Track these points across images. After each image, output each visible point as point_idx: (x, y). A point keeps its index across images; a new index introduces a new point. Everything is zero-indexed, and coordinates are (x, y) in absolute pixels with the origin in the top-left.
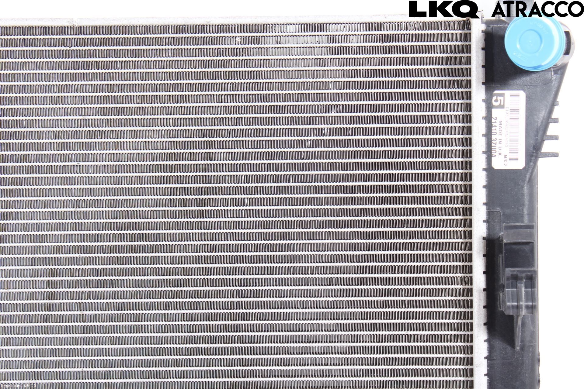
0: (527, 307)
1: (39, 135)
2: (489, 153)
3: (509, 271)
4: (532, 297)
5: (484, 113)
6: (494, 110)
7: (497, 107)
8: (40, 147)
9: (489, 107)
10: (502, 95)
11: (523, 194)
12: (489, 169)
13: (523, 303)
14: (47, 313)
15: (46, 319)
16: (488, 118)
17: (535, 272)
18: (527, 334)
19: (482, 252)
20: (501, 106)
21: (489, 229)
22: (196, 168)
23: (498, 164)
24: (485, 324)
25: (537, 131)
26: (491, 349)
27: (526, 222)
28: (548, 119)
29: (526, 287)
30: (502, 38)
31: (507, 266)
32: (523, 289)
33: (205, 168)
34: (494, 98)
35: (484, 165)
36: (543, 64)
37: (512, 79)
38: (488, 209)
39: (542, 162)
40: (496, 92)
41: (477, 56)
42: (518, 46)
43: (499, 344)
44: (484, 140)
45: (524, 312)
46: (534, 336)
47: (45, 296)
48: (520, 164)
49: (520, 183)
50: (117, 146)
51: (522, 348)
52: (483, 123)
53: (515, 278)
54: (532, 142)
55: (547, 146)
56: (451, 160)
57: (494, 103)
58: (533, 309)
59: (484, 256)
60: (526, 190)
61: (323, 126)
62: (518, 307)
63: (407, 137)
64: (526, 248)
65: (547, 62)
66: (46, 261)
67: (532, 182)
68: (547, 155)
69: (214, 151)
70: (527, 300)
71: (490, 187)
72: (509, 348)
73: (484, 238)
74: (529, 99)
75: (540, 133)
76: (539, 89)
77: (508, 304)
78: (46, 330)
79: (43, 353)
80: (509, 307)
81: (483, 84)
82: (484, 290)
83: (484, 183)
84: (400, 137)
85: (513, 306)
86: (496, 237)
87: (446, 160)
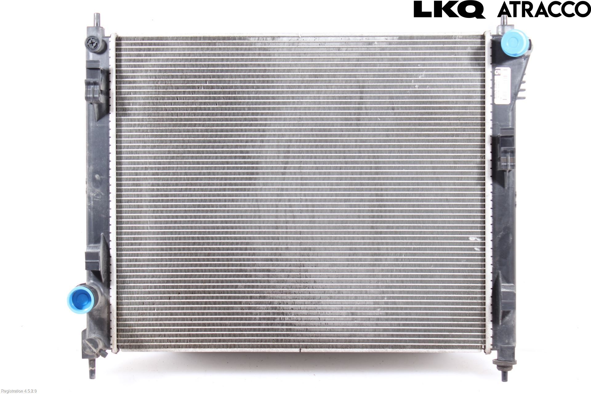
0: (511, 165)
1: (282, 87)
2: (493, 96)
3: (503, 149)
4: (513, 161)
5: (491, 78)
6: (495, 77)
7: (497, 75)
8: (282, 92)
9: (494, 75)
10: (499, 69)
11: (509, 116)
12: (493, 104)
13: (509, 164)
14: (284, 171)
15: (283, 174)
16: (493, 80)
17: (515, 149)
18: (511, 181)
19: (490, 143)
20: (499, 75)
21: (493, 132)
22: (355, 103)
23: (497, 102)
24: (491, 176)
25: (516, 87)
26: (494, 188)
27: (510, 127)
28: (521, 82)
29: (510, 156)
30: (500, 43)
31: (502, 146)
32: (509, 157)
33: (359, 103)
34: (496, 71)
35: (491, 102)
36: (518, 53)
37: (504, 62)
38: (493, 123)
39: (518, 102)
40: (497, 68)
41: (488, 51)
42: (507, 44)
43: (498, 186)
44: (491, 98)
45: (509, 168)
46: (514, 182)
47: (283, 163)
48: (508, 102)
49: (508, 110)
50: (318, 92)
51: (509, 188)
52: (491, 82)
53: (505, 152)
54: (514, 91)
55: (520, 94)
56: (476, 100)
57: (496, 73)
58: (513, 166)
59: (491, 144)
60: (510, 114)
61: (415, 84)
62: (507, 166)
63: (455, 89)
64: (511, 139)
65: (519, 53)
66: (284, 146)
67: (513, 110)
68: (520, 98)
69: (364, 95)
70: (511, 163)
71: (494, 112)
72: (502, 188)
73: (491, 136)
74: (512, 72)
75: (517, 88)
76: (516, 67)
77: (502, 164)
78: (284, 179)
79: (282, 190)
80: (502, 165)
81: (491, 64)
82: (491, 160)
83: (491, 110)
84: (451, 89)
85: (505, 165)
86: (496, 136)
87: (473, 100)
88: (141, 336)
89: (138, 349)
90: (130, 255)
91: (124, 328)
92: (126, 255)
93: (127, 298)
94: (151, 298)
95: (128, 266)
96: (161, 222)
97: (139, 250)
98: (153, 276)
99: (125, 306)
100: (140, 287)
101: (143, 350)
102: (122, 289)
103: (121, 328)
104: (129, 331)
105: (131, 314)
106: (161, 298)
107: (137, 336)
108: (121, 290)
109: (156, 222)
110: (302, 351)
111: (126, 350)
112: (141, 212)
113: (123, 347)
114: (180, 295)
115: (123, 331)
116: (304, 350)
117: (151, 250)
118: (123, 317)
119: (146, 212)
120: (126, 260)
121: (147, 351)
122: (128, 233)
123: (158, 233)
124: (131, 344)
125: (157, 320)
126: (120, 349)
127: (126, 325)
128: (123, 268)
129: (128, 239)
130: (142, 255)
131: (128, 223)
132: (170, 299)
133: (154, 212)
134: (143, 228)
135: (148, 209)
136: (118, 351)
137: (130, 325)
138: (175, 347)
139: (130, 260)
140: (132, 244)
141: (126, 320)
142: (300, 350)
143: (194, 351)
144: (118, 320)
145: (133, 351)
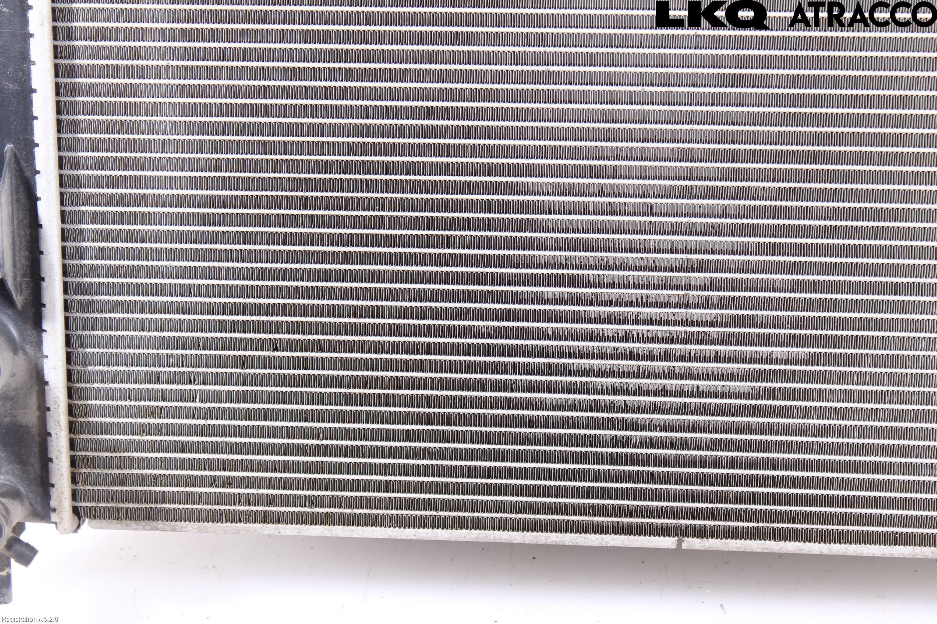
88: (155, 480)
89: (143, 523)
90: (106, 218)
91: (96, 454)
92: (95, 218)
93: (101, 360)
94: (182, 361)
95: (103, 254)
96: (207, 111)
97: (137, 201)
98: (188, 291)
99: (96, 385)
100: (142, 326)
101: (160, 524)
102: (84, 329)
103: (84, 454)
104: (108, 464)
105: (118, 412)
106: (219, 362)
107: (141, 480)
108: (80, 332)
109: (191, 110)
110: (685, 546)
111: (105, 523)
112: (142, 73)
113: (94, 514)
114: (277, 354)
115: (92, 463)
116: (691, 543)
117: (179, 201)
118: (91, 419)
119: (159, 73)
120: (96, 236)
121: (174, 530)
122: (98, 146)
123: (200, 147)
124: (121, 505)
125: (204, 431)
126: (87, 520)
127: (101, 446)
128: (86, 262)
129: (98, 164)
130: (149, 219)
131: (95, 109)
132: (243, 366)
133: (184, 73)
134: (150, 128)
135: (165, 63)
136: (79, 527)
137: (115, 447)
138: (265, 518)
139: (110, 236)
140: (114, 182)
141: (100, 429)
142: (680, 543)
143: (328, 535)
144: (73, 428)
145: (128, 527)
